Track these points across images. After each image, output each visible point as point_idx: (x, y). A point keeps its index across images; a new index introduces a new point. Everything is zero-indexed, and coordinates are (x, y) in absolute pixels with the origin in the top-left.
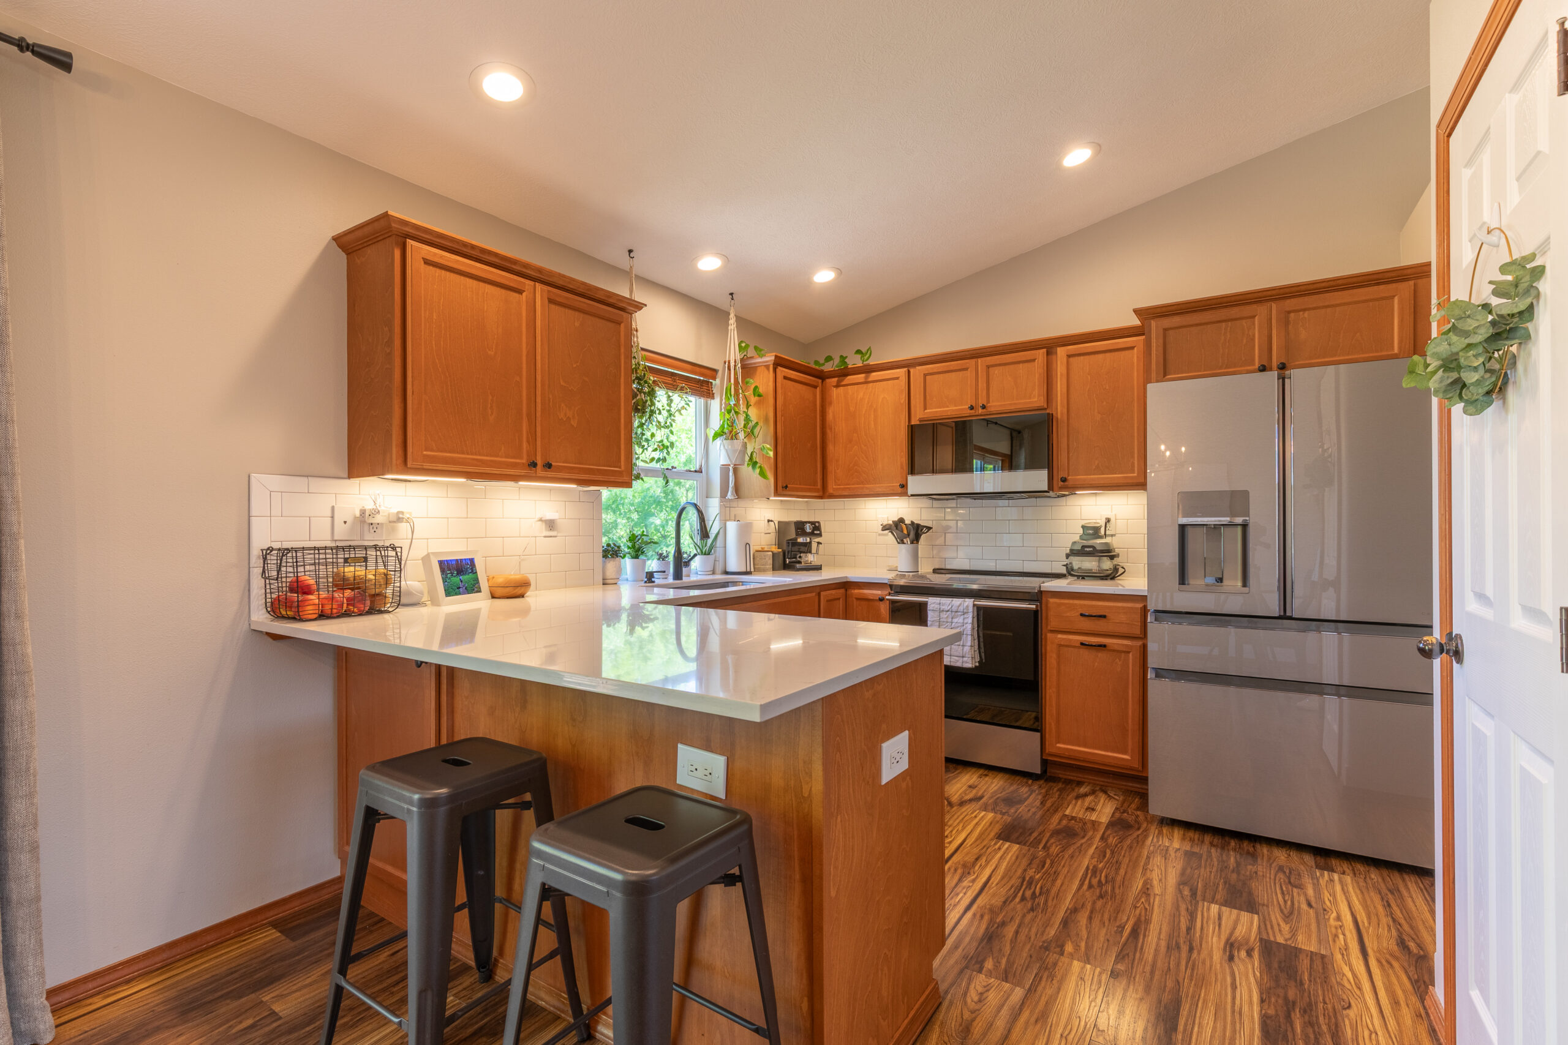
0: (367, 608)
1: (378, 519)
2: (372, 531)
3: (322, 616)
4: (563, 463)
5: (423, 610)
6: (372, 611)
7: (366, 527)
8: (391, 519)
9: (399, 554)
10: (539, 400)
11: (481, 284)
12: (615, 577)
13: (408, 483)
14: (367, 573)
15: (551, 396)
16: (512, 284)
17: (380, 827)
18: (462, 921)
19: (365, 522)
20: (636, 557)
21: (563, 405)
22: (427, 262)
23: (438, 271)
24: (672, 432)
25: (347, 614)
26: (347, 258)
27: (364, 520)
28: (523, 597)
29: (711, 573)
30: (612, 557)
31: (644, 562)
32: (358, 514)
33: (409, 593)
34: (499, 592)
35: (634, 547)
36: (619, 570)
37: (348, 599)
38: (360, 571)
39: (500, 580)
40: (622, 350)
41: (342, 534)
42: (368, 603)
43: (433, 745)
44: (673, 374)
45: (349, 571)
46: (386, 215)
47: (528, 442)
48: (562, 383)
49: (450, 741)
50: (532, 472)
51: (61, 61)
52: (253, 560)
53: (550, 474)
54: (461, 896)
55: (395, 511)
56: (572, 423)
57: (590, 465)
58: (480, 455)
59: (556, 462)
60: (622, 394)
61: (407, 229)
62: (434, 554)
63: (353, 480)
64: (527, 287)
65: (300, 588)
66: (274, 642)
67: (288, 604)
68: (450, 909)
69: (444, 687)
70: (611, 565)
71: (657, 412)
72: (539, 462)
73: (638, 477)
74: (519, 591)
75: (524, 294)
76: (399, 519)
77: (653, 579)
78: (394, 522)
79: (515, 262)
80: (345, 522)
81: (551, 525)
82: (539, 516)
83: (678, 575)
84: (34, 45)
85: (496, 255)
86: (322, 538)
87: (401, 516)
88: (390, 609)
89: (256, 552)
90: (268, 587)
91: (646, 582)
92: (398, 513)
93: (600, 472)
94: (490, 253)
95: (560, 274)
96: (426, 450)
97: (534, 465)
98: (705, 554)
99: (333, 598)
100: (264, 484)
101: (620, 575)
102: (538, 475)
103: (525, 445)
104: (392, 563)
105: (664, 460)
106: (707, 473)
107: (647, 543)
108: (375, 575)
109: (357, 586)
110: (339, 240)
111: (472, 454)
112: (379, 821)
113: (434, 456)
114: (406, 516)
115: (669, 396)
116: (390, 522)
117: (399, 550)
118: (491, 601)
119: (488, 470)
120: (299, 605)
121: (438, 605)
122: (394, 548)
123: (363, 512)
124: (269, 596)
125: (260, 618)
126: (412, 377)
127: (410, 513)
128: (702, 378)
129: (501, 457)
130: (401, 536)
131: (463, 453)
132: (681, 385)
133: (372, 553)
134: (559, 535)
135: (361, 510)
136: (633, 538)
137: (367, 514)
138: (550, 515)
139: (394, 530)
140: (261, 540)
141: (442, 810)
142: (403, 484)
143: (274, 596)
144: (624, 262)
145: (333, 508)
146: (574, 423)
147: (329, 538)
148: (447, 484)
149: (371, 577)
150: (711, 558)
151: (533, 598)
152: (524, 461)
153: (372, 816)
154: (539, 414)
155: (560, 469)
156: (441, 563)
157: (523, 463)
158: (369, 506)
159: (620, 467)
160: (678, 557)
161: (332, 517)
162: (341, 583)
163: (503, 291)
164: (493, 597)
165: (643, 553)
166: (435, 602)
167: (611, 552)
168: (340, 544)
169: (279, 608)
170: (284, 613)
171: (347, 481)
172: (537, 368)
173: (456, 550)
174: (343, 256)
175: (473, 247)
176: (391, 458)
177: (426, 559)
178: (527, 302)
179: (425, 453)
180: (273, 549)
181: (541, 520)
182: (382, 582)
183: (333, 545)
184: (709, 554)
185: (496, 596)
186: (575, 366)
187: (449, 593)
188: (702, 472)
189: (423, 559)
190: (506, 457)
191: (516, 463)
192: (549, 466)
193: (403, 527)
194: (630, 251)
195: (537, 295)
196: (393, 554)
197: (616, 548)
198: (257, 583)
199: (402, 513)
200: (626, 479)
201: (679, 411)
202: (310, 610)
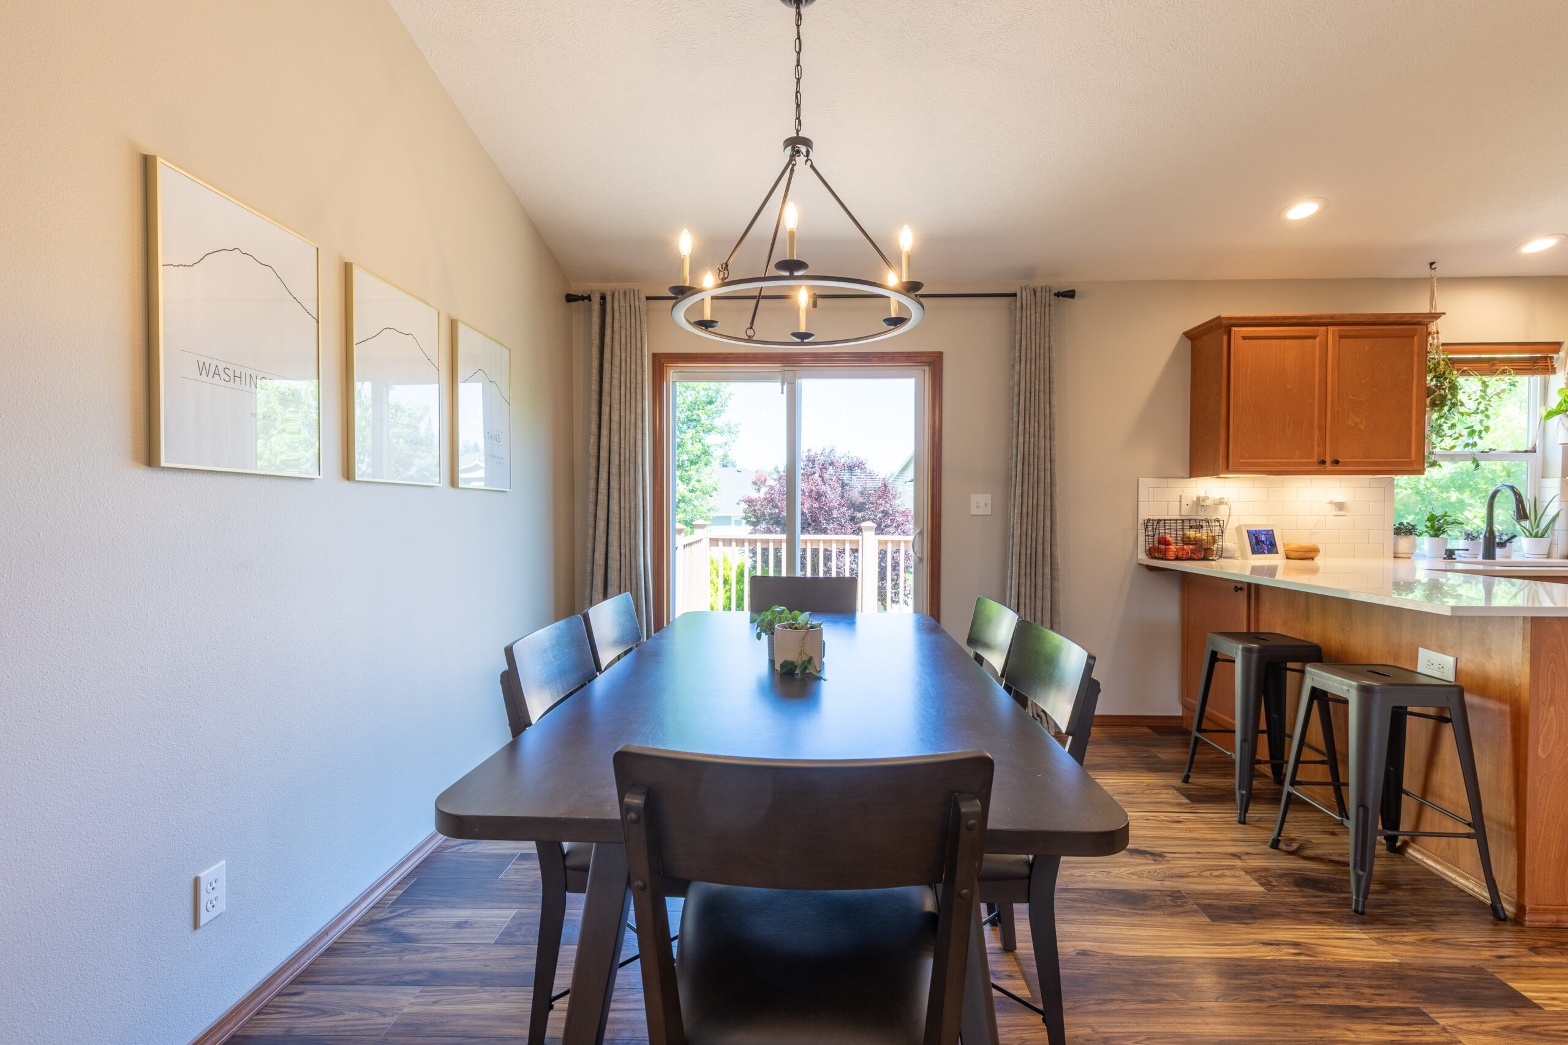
0: (1202, 556)
1: (1208, 503)
2: (1203, 510)
3: (1177, 558)
4: (1351, 458)
5: (1235, 561)
6: (1205, 559)
7: (1200, 507)
8: (1216, 503)
9: (1222, 525)
10: (1329, 414)
11: (1283, 341)
12: (1408, 552)
13: (1227, 479)
14: (1203, 535)
15: (1340, 409)
16: (1307, 334)
17: (1218, 665)
18: (1263, 739)
19: (1199, 504)
20: (1436, 535)
21: (1351, 414)
22: (1244, 338)
23: (1252, 341)
24: (1487, 417)
25: (1190, 559)
26: (1192, 343)
27: (1199, 503)
28: (1313, 560)
29: (1546, 556)
30: (1406, 535)
31: (1446, 540)
32: (1195, 499)
33: (1227, 550)
34: (1293, 555)
35: (1433, 527)
36: (1414, 546)
37: (1191, 550)
38: (1198, 535)
39: (1294, 546)
40: (1415, 359)
41: (1185, 511)
42: (1203, 553)
43: (1245, 631)
44: (1490, 360)
45: (1192, 534)
46: (1219, 318)
47: (1319, 445)
48: (1351, 397)
49: (1256, 631)
50: (1322, 467)
51: (1070, 294)
52: (1139, 525)
53: (1337, 468)
54: (1263, 726)
55: (1219, 497)
56: (1360, 426)
57: (1377, 458)
58: (1279, 459)
59: (1344, 458)
60: (1414, 396)
61: (1232, 321)
62: (1245, 526)
63: (1192, 479)
64: (1320, 333)
65: (1164, 541)
66: (1149, 572)
67: (1159, 551)
68: (1257, 731)
69: (1253, 601)
70: (1404, 542)
71: (1459, 404)
72: (1328, 460)
73: (1433, 464)
74: (1311, 555)
75: (1318, 338)
76: (1221, 502)
77: (1454, 557)
78: (1218, 504)
79: (1310, 317)
80: (1187, 505)
81: (1340, 506)
82: (1329, 499)
83: (1489, 554)
84: (1063, 292)
85: (1295, 317)
86: (1174, 514)
87: (1222, 500)
88: (1216, 559)
89: (1141, 521)
90: (1147, 540)
91: (1445, 558)
92: (1221, 498)
93: (1387, 463)
94: (1290, 318)
95: (1350, 314)
96: (1241, 459)
97: (1323, 462)
98: (1536, 536)
99: (1183, 549)
100: (1145, 483)
101: (1415, 550)
102: (1327, 469)
103: (1316, 448)
104: (1217, 531)
105: (1475, 445)
106: (1544, 452)
107: (1448, 523)
108: (1207, 537)
109: (1196, 542)
110: (1188, 335)
111: (1274, 458)
112: (1217, 661)
113: (1245, 462)
114: (1226, 500)
115: (1484, 382)
116: (1215, 504)
117: (1221, 522)
118: (1286, 560)
119: (1285, 468)
120: (1166, 551)
121: (1247, 559)
122: (1218, 521)
123: (1198, 498)
124: (1147, 545)
125: (1143, 557)
126: (1234, 414)
127: (1228, 499)
128: (1539, 355)
129: (1296, 458)
130: (1222, 513)
131: (1267, 458)
132: (1503, 368)
133: (1204, 524)
134: (1348, 514)
135: (1197, 497)
136: (1432, 518)
137: (1201, 500)
138: (1339, 499)
139: (1216, 510)
140: (1144, 515)
141: (1255, 656)
142: (1224, 480)
143: (1151, 546)
144: (1426, 272)
145: (1181, 496)
146: (1362, 427)
147: (1178, 513)
148: (1254, 478)
149: (1204, 537)
150: (1545, 542)
151: (1319, 560)
152: (1315, 460)
153: (1214, 657)
154: (1328, 424)
155: (1346, 464)
156: (1249, 532)
157: (1314, 462)
158: (1202, 494)
159: (1410, 458)
160: (1490, 537)
161: (1180, 502)
162: (1186, 541)
163: (1300, 341)
164: (1288, 558)
165: (1444, 532)
166: (1244, 557)
167: (1404, 531)
168: (1184, 518)
169: (1151, 553)
170: (1156, 555)
171: (1189, 479)
172: (1328, 390)
173: (1260, 523)
174: (1189, 342)
175: (1277, 318)
176: (1219, 466)
177: (1239, 529)
178: (1320, 344)
179: (1241, 461)
180: (1150, 520)
181: (1331, 502)
182: (1211, 541)
183: (1180, 518)
184: (1542, 536)
185: (1291, 557)
186: (1363, 382)
187: (1254, 552)
188: (1535, 452)
189: (1236, 529)
190: (1300, 458)
191: (1308, 462)
192: (1337, 462)
193: (1223, 509)
194: (1431, 264)
195: (1329, 336)
196: (1217, 524)
197: (1410, 527)
198: (1141, 538)
199: (1223, 498)
200: (1416, 467)
201: (1498, 394)
202: (1171, 555)
